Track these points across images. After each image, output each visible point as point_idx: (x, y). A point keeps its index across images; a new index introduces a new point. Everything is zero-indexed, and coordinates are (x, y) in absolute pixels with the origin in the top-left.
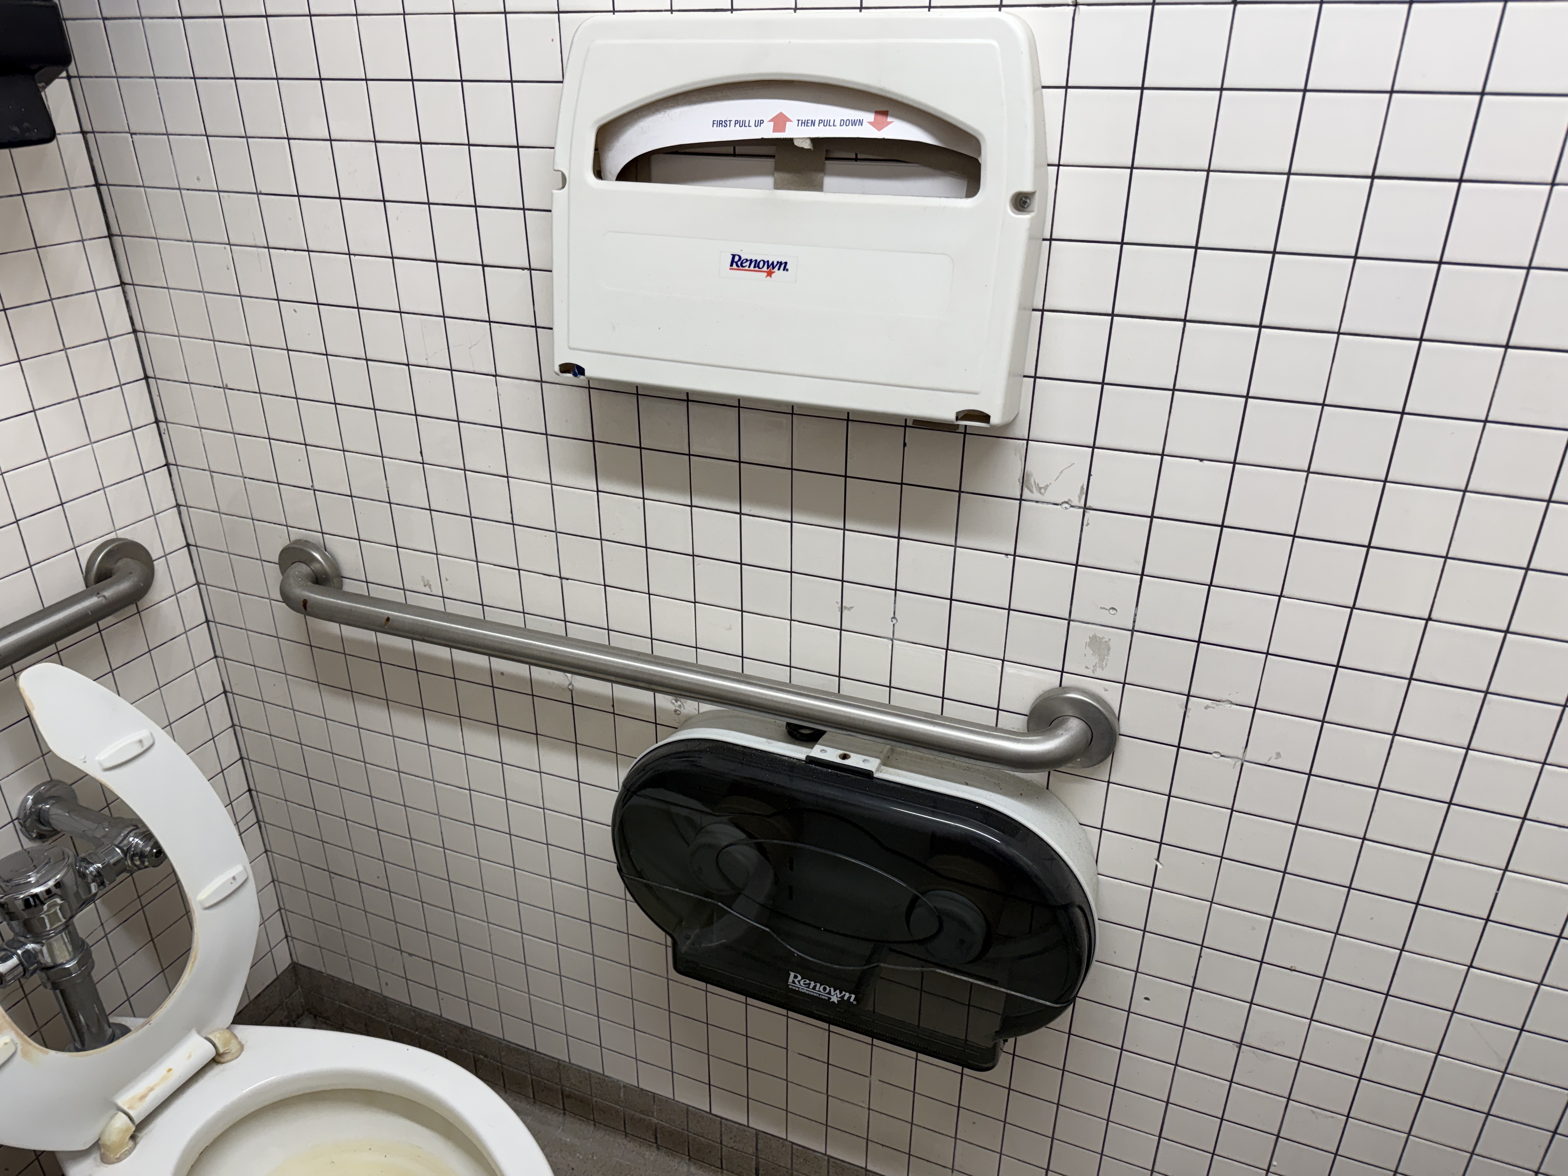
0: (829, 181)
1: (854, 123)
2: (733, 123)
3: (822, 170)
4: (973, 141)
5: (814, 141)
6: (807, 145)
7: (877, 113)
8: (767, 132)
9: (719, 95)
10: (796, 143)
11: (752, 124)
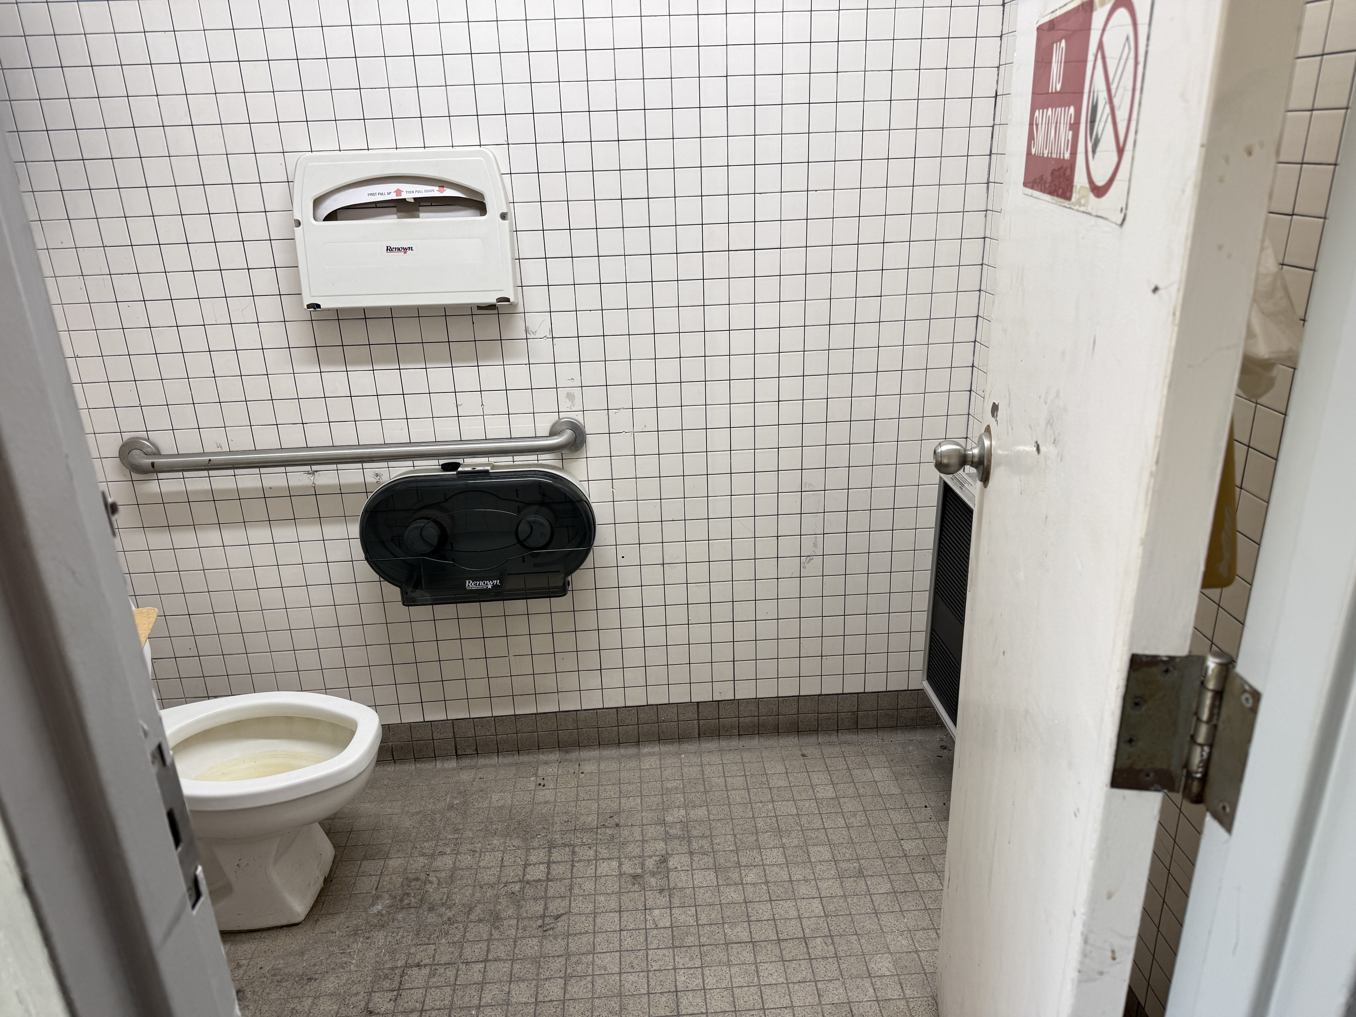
0: (421, 215)
1: (431, 191)
2: (377, 194)
3: (418, 210)
4: (481, 195)
5: (414, 199)
6: (412, 201)
7: (439, 186)
8: (393, 196)
9: (369, 183)
10: (407, 200)
11: (386, 194)
